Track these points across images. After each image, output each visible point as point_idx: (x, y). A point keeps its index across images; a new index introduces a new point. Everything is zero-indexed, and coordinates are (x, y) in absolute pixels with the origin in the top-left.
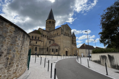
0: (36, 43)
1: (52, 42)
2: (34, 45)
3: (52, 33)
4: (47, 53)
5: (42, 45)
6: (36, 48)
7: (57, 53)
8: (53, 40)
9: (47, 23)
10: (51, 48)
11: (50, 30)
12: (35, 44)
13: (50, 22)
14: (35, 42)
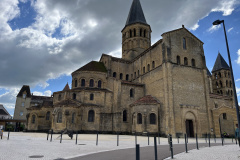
0: (92, 98)
1: (138, 91)
2: (84, 105)
3: (138, 64)
4: (124, 127)
5: (108, 103)
6: (91, 113)
7: (153, 128)
8: (142, 86)
9: (124, 36)
10: (134, 109)
11: (132, 55)
12: (88, 101)
13: (132, 33)
14: (88, 95)
